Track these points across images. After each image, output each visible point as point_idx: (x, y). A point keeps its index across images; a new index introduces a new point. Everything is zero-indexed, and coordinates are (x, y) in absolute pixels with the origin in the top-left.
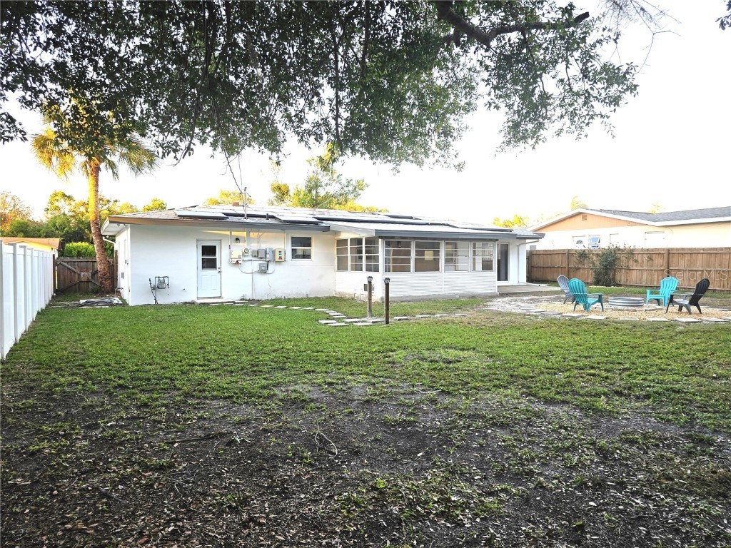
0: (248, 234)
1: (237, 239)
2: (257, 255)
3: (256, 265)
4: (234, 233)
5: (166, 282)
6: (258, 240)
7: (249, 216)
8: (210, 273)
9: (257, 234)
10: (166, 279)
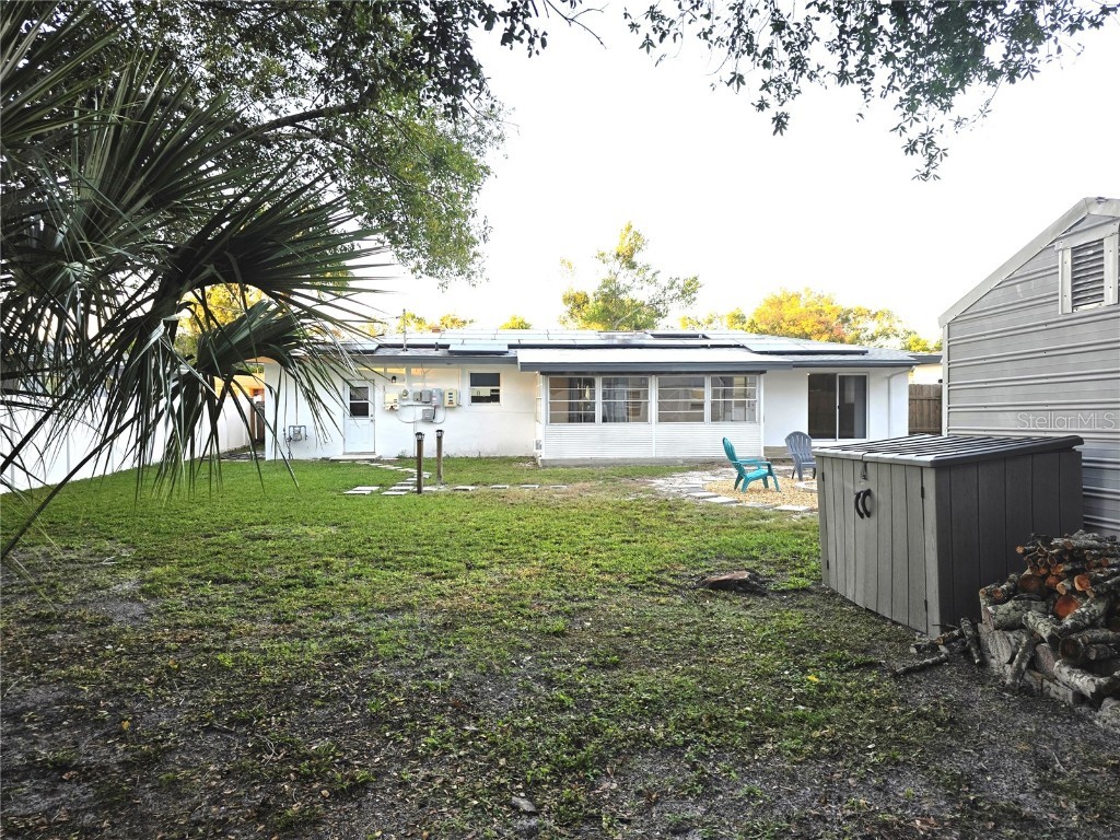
0: (408, 371)
1: (394, 378)
2: (420, 398)
3: (418, 412)
4: (389, 370)
5: (302, 432)
6: (423, 378)
7: (409, 346)
8: (361, 421)
9: (419, 370)
10: (303, 428)
